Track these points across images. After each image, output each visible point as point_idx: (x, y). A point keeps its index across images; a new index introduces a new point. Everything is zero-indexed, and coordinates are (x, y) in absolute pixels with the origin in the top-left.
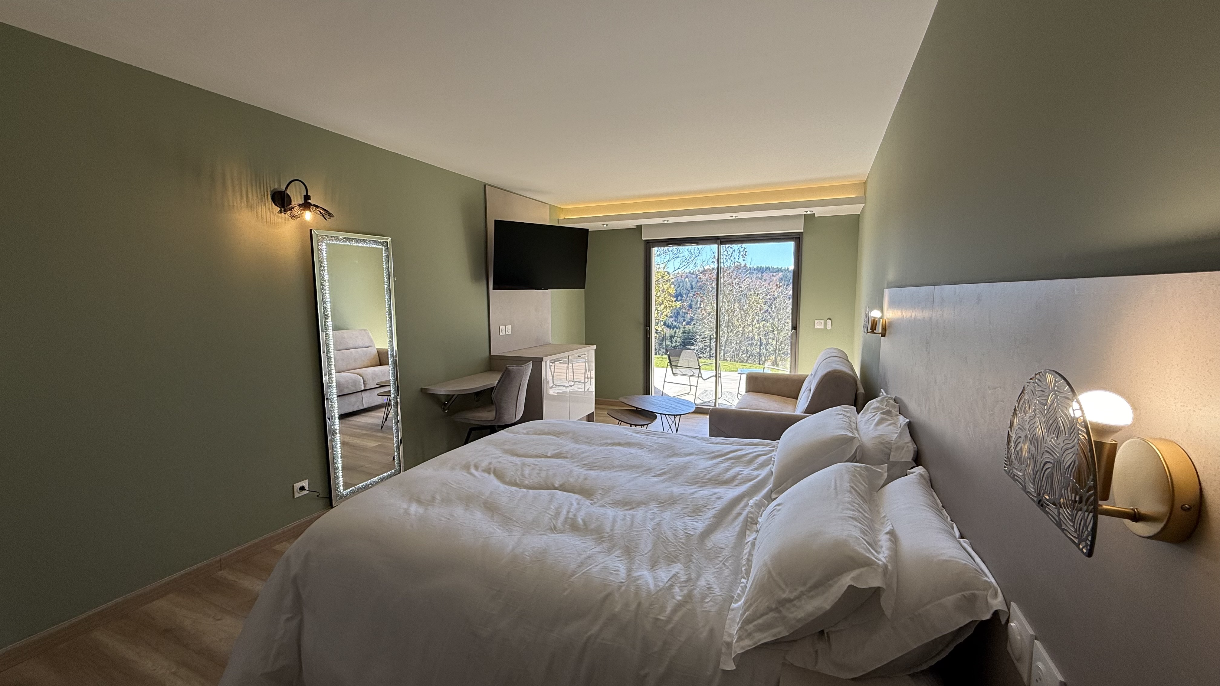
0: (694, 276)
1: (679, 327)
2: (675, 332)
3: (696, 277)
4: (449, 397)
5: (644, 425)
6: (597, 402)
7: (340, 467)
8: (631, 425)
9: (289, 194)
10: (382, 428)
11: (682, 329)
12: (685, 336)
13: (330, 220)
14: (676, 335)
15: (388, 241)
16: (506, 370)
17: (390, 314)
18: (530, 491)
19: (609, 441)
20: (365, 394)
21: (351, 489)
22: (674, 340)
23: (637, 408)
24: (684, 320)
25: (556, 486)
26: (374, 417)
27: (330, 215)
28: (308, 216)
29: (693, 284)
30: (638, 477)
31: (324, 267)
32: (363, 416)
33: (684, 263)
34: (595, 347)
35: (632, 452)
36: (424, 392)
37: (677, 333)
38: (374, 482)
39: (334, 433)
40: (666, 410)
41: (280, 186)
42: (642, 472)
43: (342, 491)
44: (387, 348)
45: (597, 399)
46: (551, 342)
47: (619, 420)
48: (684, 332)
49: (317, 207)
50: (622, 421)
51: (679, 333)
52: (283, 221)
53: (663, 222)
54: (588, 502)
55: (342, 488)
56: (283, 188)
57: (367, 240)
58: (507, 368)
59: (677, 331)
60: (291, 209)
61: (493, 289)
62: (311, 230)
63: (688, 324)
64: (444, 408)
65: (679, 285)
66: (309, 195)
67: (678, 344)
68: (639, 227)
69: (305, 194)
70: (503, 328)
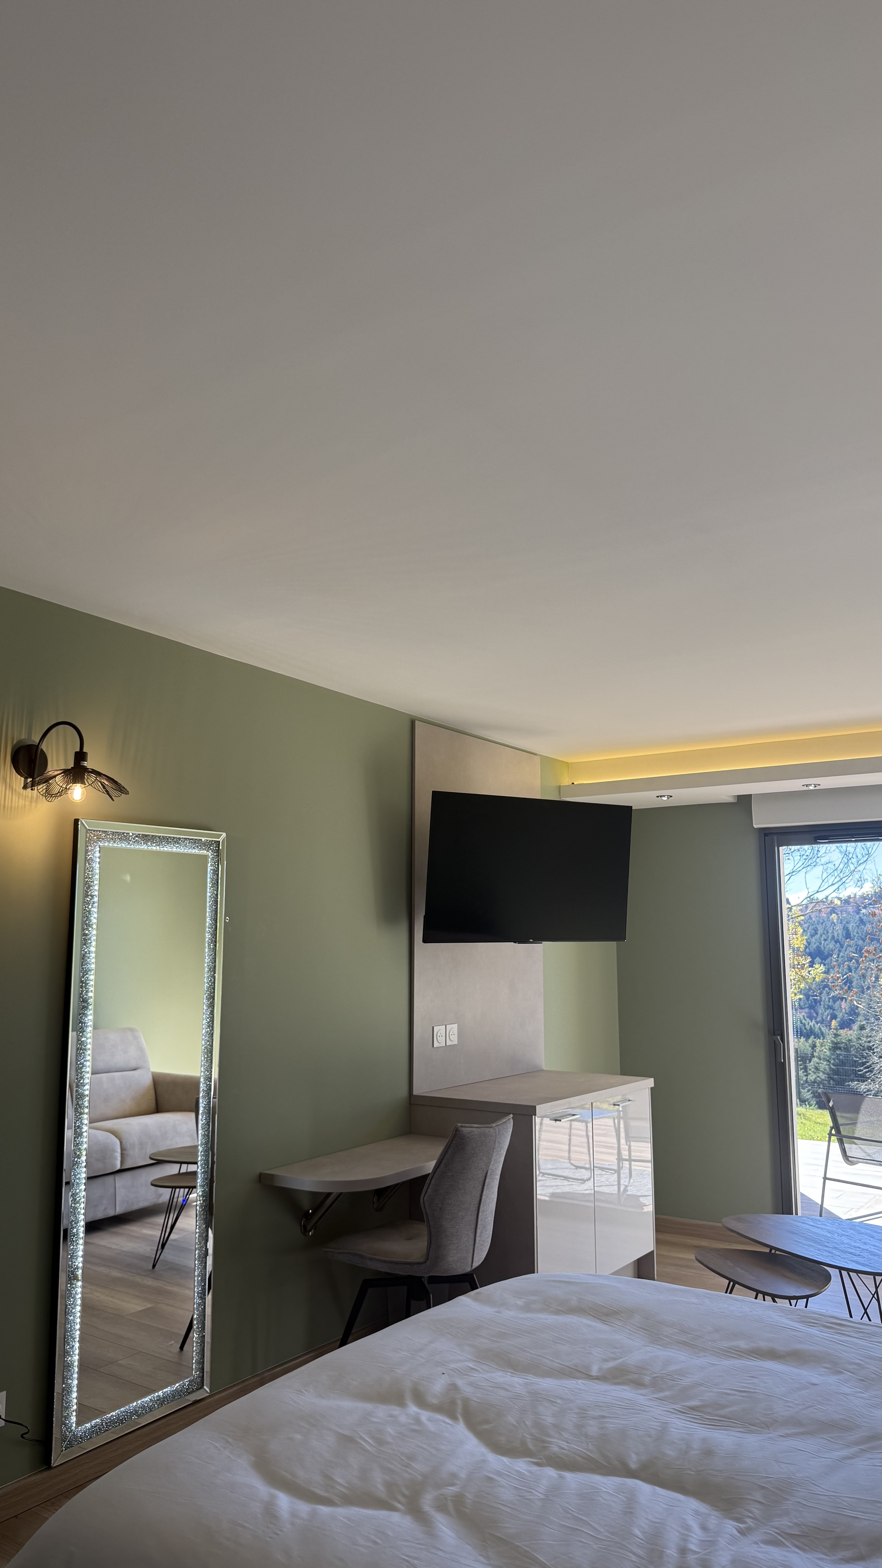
0: (850, 909)
1: (822, 1033)
2: (814, 1046)
3: (858, 911)
4: (320, 1199)
5: (797, 1298)
6: (661, 1226)
7: (76, 1364)
8: (774, 1297)
9: (44, 750)
10: (154, 1266)
11: (829, 1039)
12: (838, 1055)
13: (121, 800)
14: (815, 1054)
15: (220, 840)
16: (455, 1136)
17: (212, 997)
18: (568, 1475)
19: (743, 1344)
20: (121, 1181)
21: (93, 1422)
22: (811, 1065)
23: (772, 1248)
24: (834, 1017)
25: (633, 1466)
26: (138, 1238)
27: (121, 789)
28: (77, 792)
29: (850, 928)
30: (851, 1458)
31: (92, 896)
32: (114, 1233)
33: (831, 880)
34: (650, 1082)
35: (815, 1381)
36: (266, 1182)
37: (818, 1049)
38: (143, 1407)
39: (72, 1277)
40: (855, 1258)
41: (30, 734)
42: (857, 1443)
43: (73, 1428)
44: (198, 1075)
45: (659, 1216)
46: (544, 1068)
47: (730, 1280)
48: (835, 1047)
49: (98, 774)
50: (735, 1283)
51: (824, 1048)
52: (27, 803)
53: (805, 788)
54: (730, 1527)
55: (74, 1419)
56: (36, 739)
57: (179, 839)
58: (457, 1130)
59: (818, 1041)
60: (47, 780)
61: (424, 941)
62: (76, 822)
63: (846, 1024)
64: (305, 1227)
65: (816, 931)
66: (85, 750)
67: (823, 1076)
68: (745, 801)
69: (78, 750)
70: (439, 1030)
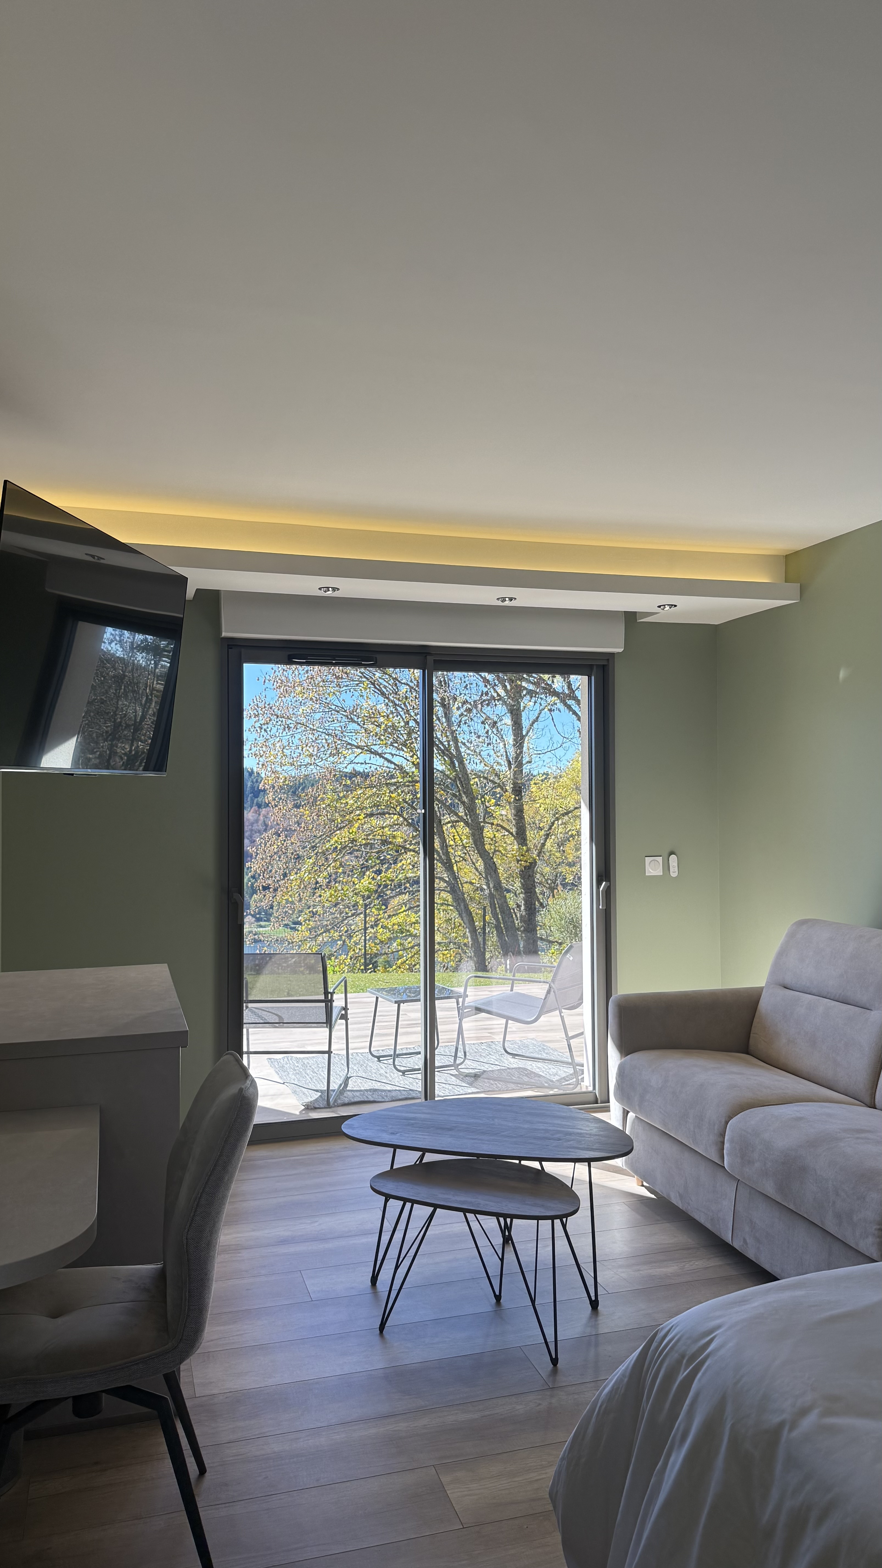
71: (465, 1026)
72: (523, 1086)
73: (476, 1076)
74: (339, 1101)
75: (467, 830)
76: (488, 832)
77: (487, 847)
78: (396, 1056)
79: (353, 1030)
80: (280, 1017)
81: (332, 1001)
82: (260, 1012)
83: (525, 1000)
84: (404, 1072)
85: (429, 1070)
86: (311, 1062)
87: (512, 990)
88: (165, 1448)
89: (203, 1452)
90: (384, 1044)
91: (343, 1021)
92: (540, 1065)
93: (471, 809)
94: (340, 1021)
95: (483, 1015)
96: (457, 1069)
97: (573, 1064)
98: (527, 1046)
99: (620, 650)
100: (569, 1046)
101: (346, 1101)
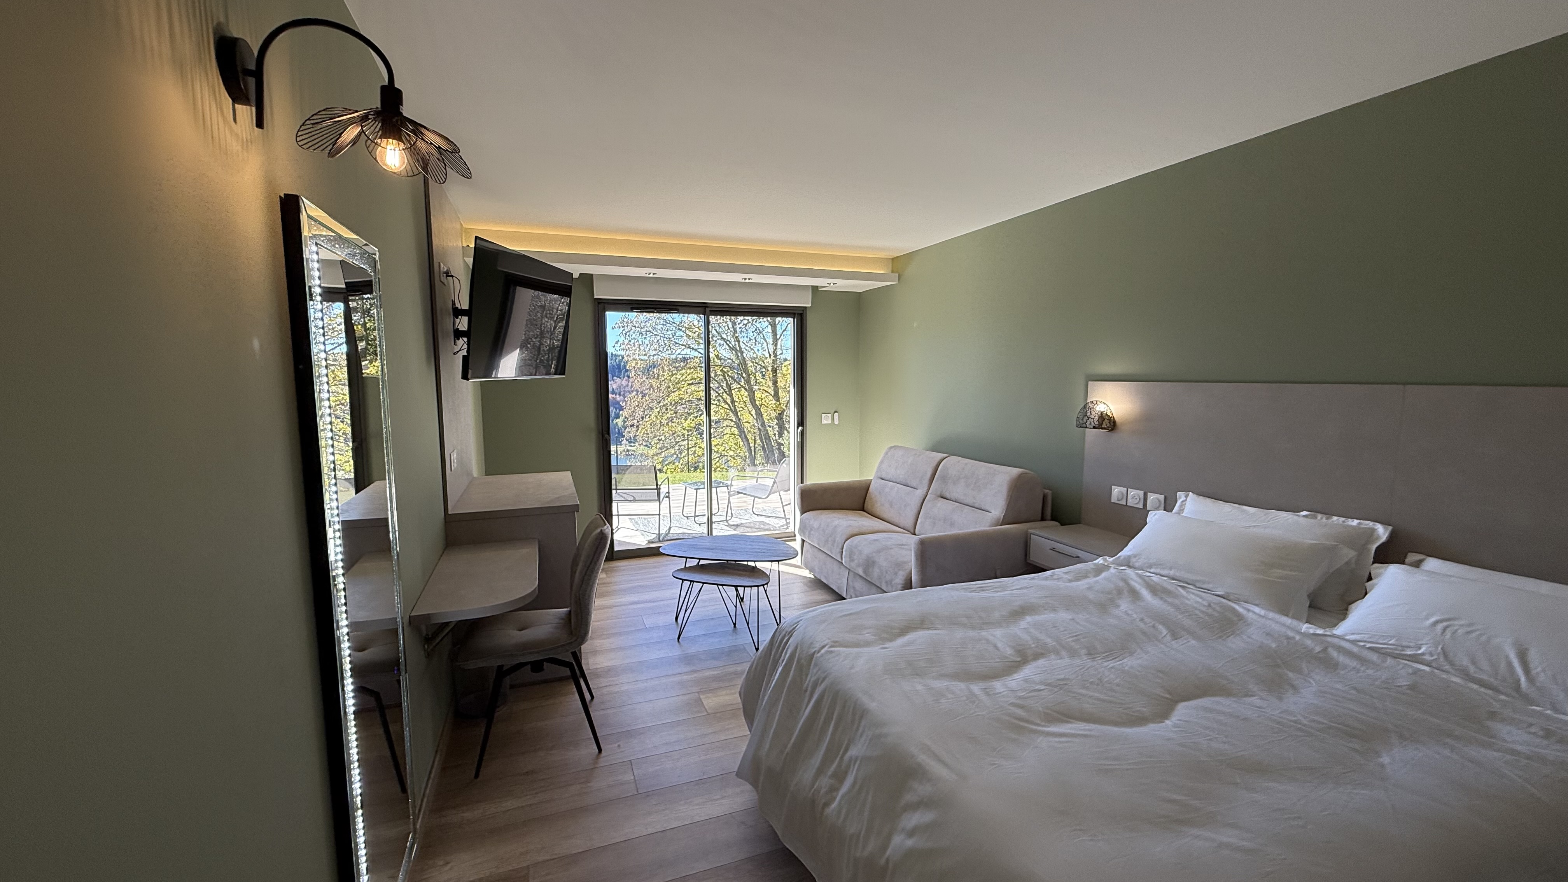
62: (290, 199)
64: (426, 650)
68: (585, 278)
71: (732, 501)
72: (760, 529)
73: (738, 526)
74: (665, 539)
75: (746, 393)
76: (758, 395)
77: (757, 403)
78: (695, 516)
79: (673, 503)
80: (634, 497)
81: (660, 489)
82: (622, 494)
83: (762, 487)
84: (700, 524)
85: (710, 522)
86: (652, 520)
87: (757, 482)
88: (575, 690)
89: (593, 691)
90: (689, 511)
91: (667, 499)
92: (770, 519)
93: (748, 381)
94: (665, 499)
95: (741, 495)
96: (728, 523)
97: (786, 519)
98: (765, 510)
99: (810, 305)
100: (784, 510)
101: (669, 538)
